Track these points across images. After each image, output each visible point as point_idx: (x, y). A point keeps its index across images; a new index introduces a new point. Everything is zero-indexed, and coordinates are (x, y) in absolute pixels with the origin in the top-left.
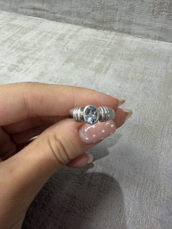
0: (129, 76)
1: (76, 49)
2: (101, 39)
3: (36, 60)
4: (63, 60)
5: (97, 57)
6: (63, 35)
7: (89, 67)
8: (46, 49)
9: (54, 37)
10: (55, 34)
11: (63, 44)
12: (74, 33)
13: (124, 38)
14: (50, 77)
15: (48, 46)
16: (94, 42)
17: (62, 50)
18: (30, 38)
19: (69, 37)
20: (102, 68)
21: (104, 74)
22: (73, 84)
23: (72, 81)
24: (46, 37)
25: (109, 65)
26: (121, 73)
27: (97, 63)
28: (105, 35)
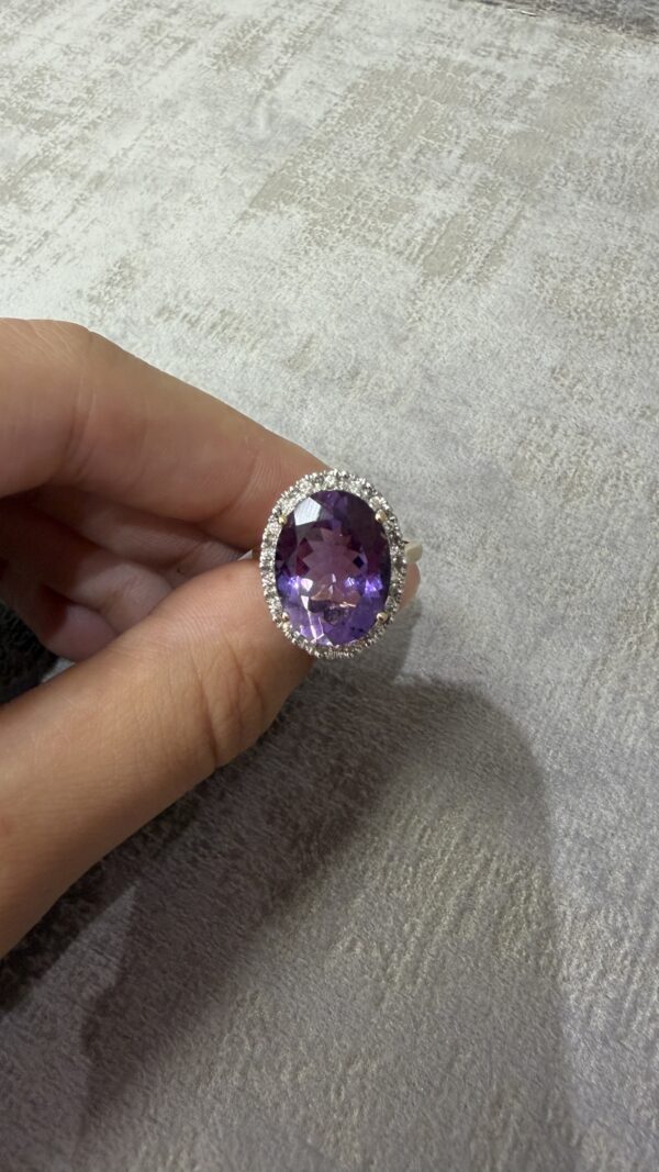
3: (93, 186)
4: (246, 190)
5: (443, 177)
6: (254, 25)
7: (392, 237)
8: (150, 117)
9: (200, 44)
10: (207, 22)
11: (250, 90)
12: (320, 16)
13: (611, 54)
14: (166, 294)
15: (166, 101)
16: (432, 76)
17: (239, 127)
18: (67, 46)
19: (287, 41)
20: (466, 247)
21: (475, 284)
22: (293, 341)
23: (285, 324)
24: (159, 38)
25: (507, 232)
26: (576, 287)
27: (438, 216)
28: (499, 33)
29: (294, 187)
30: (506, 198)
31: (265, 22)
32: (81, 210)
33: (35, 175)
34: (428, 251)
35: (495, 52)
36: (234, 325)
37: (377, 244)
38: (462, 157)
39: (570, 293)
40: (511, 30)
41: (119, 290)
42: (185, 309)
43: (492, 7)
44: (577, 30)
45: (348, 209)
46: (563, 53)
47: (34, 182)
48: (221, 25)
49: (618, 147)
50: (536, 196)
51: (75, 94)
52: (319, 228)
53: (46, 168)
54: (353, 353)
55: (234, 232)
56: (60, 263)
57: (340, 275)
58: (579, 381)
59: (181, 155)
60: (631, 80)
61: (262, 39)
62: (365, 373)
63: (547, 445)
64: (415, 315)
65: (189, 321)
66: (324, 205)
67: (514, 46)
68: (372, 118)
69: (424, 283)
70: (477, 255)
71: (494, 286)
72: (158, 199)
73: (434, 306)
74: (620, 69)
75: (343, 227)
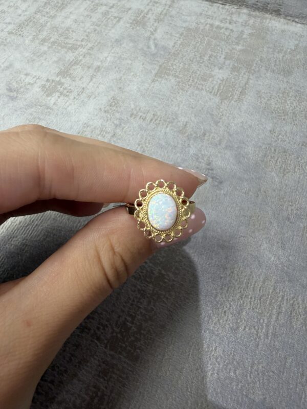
0: (287, 107)
1: (174, 46)
2: (222, 25)
3: (97, 71)
4: (153, 71)
5: (220, 65)
6: (142, 12)
7: (207, 87)
8: (112, 45)
9: (124, 18)
10: (125, 11)
11: (146, 35)
12: (165, 9)
13: (267, 22)
14: (132, 109)
15: (117, 39)
16: (209, 30)
17: (145, 49)
18: (76, 20)
19: (155, 18)
20: (233, 90)
21: (238, 102)
22: (180, 124)
23: (177, 118)
24: (109, 17)
25: (246, 84)
26: (272, 102)
27: (222, 79)
28: (228, 15)
29: (169, 70)
30: (243, 72)
31: (146, 11)
32: (94, 80)
33: (74, 67)
34: (220, 91)
35: (228, 21)
36: (159, 119)
37: (202, 89)
38: (225, 58)
39: (271, 104)
40: (232, 14)
41: (115, 108)
42: (140, 114)
43: (224, 6)
44: (254, 13)
45: (190, 77)
46: (251, 22)
47: (74, 70)
48: (130, 12)
49: (276, 55)
50: (253, 71)
51: (83, 37)
52: (181, 84)
53: (78, 64)
54: (202, 127)
55: (152, 86)
56: (91, 99)
57: (192, 100)
58: (280, 134)
59: (126, 59)
60: (276, 31)
61: (146, 17)
62: (207, 134)
63: (274, 156)
64: (220, 114)
65: (142, 118)
66: (181, 76)
67: (234, 19)
68: (191, 45)
69: (221, 103)
70: (237, 92)
71: (246, 103)
72: (121, 75)
73: (226, 110)
74: (272, 27)
75: (189, 84)
